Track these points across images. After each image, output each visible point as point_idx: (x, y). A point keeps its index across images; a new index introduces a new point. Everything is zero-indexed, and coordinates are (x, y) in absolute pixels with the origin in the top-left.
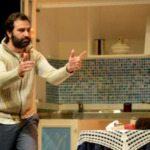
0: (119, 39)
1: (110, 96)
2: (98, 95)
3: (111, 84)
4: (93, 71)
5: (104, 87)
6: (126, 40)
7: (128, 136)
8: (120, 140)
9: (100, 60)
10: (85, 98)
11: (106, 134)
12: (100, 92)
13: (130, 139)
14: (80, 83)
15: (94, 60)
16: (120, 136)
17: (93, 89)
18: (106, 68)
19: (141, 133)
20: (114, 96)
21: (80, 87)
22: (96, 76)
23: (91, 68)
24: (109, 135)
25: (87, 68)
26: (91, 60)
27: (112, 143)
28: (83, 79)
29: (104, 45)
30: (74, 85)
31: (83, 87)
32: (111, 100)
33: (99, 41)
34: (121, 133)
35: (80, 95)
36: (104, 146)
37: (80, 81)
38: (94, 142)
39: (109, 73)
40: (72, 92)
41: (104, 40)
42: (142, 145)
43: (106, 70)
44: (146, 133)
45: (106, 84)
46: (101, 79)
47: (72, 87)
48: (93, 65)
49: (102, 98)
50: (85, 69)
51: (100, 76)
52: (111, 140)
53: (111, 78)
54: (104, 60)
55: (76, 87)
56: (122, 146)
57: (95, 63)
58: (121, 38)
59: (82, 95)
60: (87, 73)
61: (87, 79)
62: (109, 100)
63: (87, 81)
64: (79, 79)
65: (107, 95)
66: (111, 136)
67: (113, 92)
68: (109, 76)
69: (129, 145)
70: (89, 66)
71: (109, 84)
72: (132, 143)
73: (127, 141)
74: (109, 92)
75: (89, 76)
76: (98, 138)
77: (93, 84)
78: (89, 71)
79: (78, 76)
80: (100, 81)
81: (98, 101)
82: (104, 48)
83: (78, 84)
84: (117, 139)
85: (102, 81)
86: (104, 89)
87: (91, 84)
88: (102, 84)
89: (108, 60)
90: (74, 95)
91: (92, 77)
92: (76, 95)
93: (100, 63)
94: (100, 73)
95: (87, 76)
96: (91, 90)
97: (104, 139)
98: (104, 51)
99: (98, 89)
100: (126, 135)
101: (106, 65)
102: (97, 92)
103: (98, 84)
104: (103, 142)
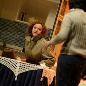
0: (34, 16)
1: (21, 43)
2: (15, 41)
3: (23, 37)
4: (16, 28)
5: (20, 38)
6: (37, 17)
7: (21, 64)
8: (15, 66)
9: (21, 23)
10: (8, 41)
11: (9, 61)
12: (17, 40)
13: (21, 66)
14: (7, 32)
15: (18, 23)
16: (16, 64)
17: (14, 37)
18: (23, 28)
19: (28, 65)
20: (23, 44)
21: (7, 34)
22: (17, 31)
23: (16, 26)
24: (10, 62)
25: (13, 26)
26: (17, 22)
27: (11, 66)
28: (10, 31)
29: (25, 16)
30: (4, 33)
31: (9, 35)
32: (21, 46)
33: (24, 14)
34: (17, 62)
35: (6, 39)
36: (6, 67)
37: (8, 32)
38: (2, 63)
39: (24, 31)
40: (2, 36)
41: (26, 14)
42: (26, 71)
43: (23, 30)
44: (30, 65)
45: (21, 37)
46: (19, 34)
47: (3, 33)
48: (17, 25)
49: (17, 43)
50: (12, 26)
51: (19, 32)
52: (11, 64)
53: (24, 34)
54: (23, 24)
55: (5, 34)
56: (16, 68)
57: (18, 24)
58: (35, 15)
59: (7, 39)
60: (13, 28)
61: (12, 31)
62: (20, 45)
63: (12, 33)
64: (8, 30)
65: (20, 42)
66: (12, 62)
67: (23, 42)
68: (23, 33)
69: (20, 69)
70: (15, 25)
71: (22, 37)
72: (21, 68)
73: (19, 67)
74: (21, 41)
75: (13, 30)
76: (4, 61)
77: (15, 35)
78: (14, 27)
79: (8, 29)
80: (18, 34)
81: (14, 44)
82: (25, 18)
83: (7, 33)
84: (14, 64)
85: (19, 35)
86: (19, 39)
87: (13, 34)
88: (19, 36)
89: (26, 25)
90: (3, 38)
91: (15, 31)
92: (4, 38)
93: (21, 25)
94: (19, 30)
95: (12, 30)
96: (12, 37)
97: (7, 63)
98: (24, 19)
99: (16, 38)
100: (19, 64)
101: (24, 27)
102: (15, 39)
103: (17, 35)
104: (7, 64)
